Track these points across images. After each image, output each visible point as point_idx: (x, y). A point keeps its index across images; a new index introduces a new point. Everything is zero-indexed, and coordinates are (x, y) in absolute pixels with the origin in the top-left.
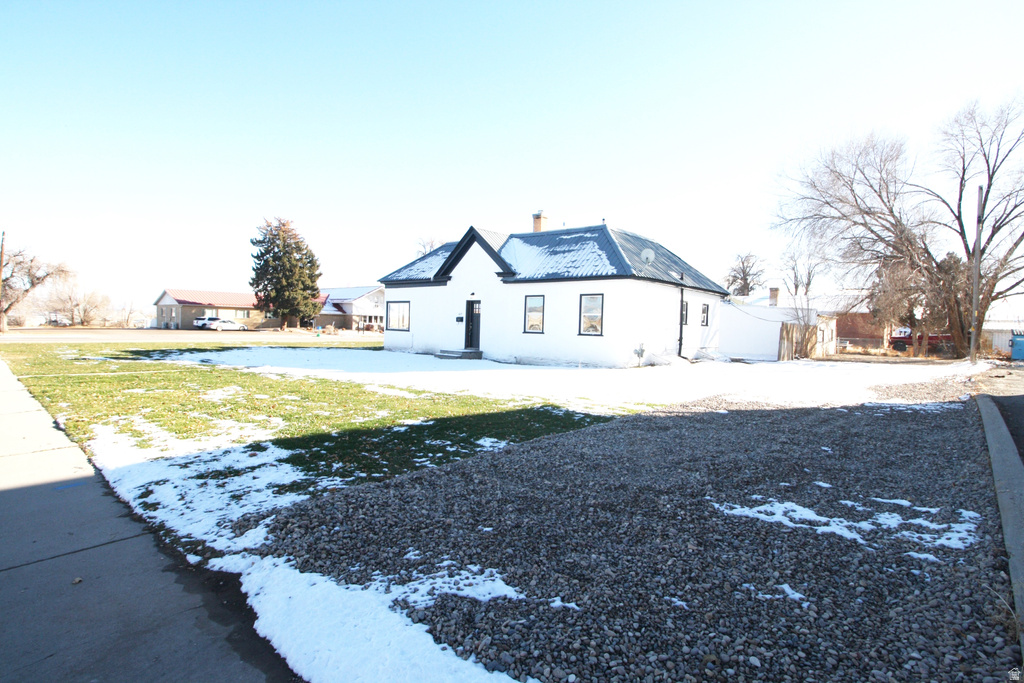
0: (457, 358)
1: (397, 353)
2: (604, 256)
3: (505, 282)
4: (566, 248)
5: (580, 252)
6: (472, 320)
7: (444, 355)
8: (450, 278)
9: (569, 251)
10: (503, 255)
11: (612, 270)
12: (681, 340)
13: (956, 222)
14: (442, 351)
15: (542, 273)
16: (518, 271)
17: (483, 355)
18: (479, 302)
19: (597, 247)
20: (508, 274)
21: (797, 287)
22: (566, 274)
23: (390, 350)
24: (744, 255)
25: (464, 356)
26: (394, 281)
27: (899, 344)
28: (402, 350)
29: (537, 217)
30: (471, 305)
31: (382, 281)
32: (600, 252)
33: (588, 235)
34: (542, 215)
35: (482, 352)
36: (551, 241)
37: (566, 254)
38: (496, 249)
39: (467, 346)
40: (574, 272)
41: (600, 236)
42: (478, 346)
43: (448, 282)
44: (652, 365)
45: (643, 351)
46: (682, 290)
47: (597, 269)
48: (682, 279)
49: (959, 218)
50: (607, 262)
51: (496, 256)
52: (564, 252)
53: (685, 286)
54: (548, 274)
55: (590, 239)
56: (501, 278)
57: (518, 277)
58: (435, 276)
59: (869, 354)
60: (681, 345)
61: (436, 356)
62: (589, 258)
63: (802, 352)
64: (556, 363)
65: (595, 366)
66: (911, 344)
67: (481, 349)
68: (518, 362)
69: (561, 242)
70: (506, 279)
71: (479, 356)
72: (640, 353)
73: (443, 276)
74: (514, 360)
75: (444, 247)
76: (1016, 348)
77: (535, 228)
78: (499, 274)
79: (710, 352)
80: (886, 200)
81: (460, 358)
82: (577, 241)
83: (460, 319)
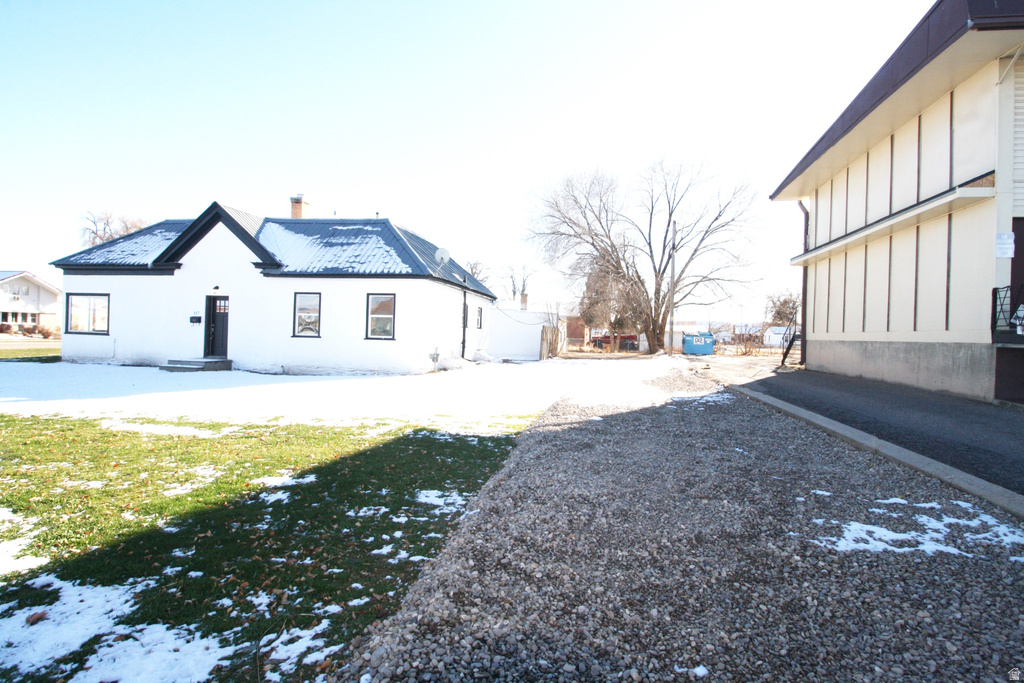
0: (198, 370)
1: (89, 366)
2: (393, 252)
3: (266, 275)
4: (343, 240)
5: (362, 246)
6: (215, 321)
7: (175, 367)
8: (179, 266)
9: (348, 244)
10: (263, 241)
11: (405, 269)
12: (464, 342)
13: (648, 247)
14: (170, 362)
15: (318, 267)
16: (284, 262)
17: (233, 365)
18: (226, 298)
19: (382, 242)
20: (269, 265)
21: (514, 293)
22: (350, 270)
23: (73, 361)
24: (472, 262)
25: (206, 368)
26: (82, 265)
27: (599, 343)
28: (97, 360)
29: (297, 202)
30: (211, 301)
31: (58, 264)
32: (388, 248)
33: (369, 228)
34: (303, 200)
35: (231, 362)
36: (325, 231)
37: (345, 247)
38: (253, 233)
39: (206, 354)
40: (361, 269)
41: (383, 229)
42: (224, 353)
43: (176, 272)
44: (445, 369)
45: (438, 355)
46: (465, 293)
47: (388, 266)
48: (465, 281)
49: (650, 244)
50: (399, 260)
51: (252, 243)
52: (342, 245)
53: (469, 289)
54: (326, 269)
55: (372, 232)
56: (260, 270)
57: (286, 270)
58: (155, 262)
59: (583, 351)
60: (464, 347)
61: (162, 368)
62: (375, 254)
63: (553, 352)
64: (338, 372)
65: (387, 374)
66: (608, 343)
67: (229, 357)
68: (285, 372)
69: (335, 233)
70: (267, 271)
71: (227, 366)
72: (435, 358)
73: (167, 263)
74: (280, 370)
75: (166, 226)
76: (686, 345)
77: (293, 213)
78: (257, 265)
79: (483, 353)
80: (604, 224)
81: (202, 369)
82: (357, 233)
83: (196, 320)
